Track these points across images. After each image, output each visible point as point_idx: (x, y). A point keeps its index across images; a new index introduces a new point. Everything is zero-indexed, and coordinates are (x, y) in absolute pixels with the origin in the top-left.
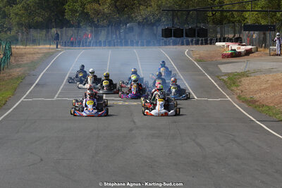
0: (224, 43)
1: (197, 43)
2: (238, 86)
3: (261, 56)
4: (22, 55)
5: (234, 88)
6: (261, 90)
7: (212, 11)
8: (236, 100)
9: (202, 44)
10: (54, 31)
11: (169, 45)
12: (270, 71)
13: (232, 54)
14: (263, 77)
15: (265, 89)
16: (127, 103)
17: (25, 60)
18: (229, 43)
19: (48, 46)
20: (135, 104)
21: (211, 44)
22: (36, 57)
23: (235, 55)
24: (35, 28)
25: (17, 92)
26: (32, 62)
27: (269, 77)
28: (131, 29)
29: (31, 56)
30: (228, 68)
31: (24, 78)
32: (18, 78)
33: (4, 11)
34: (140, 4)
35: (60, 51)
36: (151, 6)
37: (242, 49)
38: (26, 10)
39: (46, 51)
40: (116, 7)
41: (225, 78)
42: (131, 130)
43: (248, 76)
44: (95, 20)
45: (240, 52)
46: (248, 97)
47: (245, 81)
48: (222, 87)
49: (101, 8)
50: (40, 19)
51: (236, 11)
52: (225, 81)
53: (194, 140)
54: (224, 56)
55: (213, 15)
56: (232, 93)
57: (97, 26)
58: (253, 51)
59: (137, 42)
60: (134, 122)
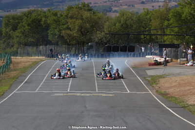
0: (151, 56)
1: (134, 56)
2: (157, 84)
3: (174, 65)
4: (18, 63)
5: (154, 85)
6: (172, 87)
7: (144, 35)
8: (155, 93)
9: (137, 57)
10: (41, 47)
11: (116, 57)
12: (179, 74)
13: (155, 63)
14: (174, 78)
15: (174, 86)
16: (82, 95)
17: (20, 66)
18: (154, 56)
19: (37, 57)
20: (88, 95)
21: (143, 56)
22: (27, 64)
23: (157, 64)
24: (28, 46)
25: (11, 87)
26: (24, 67)
27: (178, 79)
28: (91, 47)
29: (24, 63)
30: (151, 72)
31: (18, 78)
32: (13, 78)
33: (10, 34)
34: (97, 30)
35: (44, 61)
36: (104, 31)
37: (162, 60)
38: (23, 34)
39: (34, 60)
40: (81, 32)
41: (149, 79)
42: (83, 112)
43: (164, 78)
44: (68, 41)
45: (160, 62)
46: (163, 91)
47: (162, 81)
48: (147, 85)
49: (71, 33)
50: (32, 40)
51: (159, 35)
52: (149, 81)
53: (123, 119)
54: (150, 64)
55: (144, 37)
56: (152, 88)
57: (69, 45)
58: (169, 61)
59: (95, 55)
60: (86, 107)
